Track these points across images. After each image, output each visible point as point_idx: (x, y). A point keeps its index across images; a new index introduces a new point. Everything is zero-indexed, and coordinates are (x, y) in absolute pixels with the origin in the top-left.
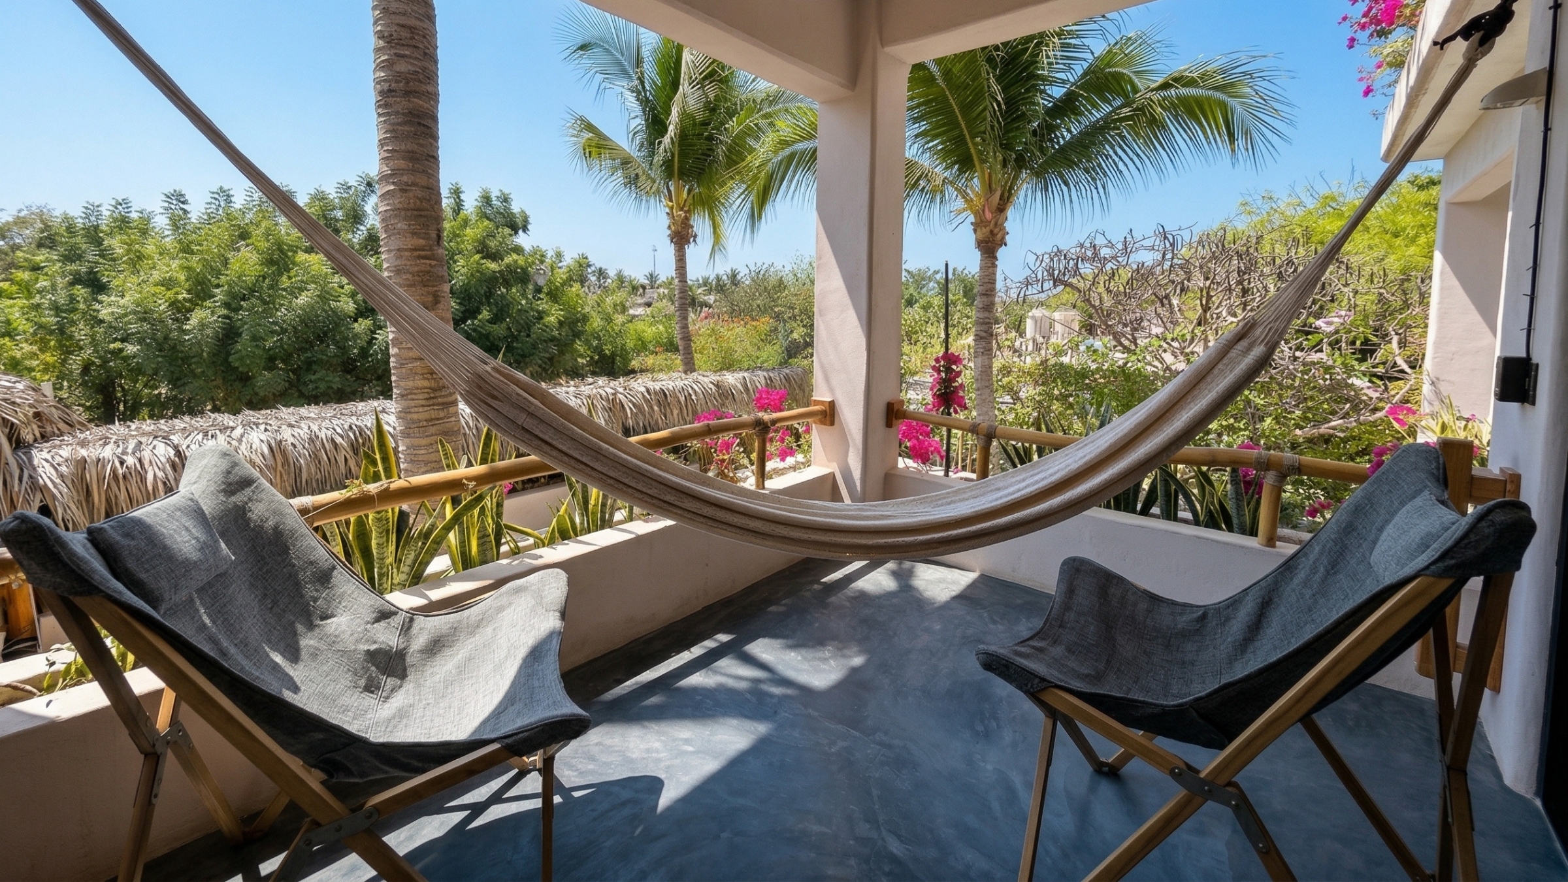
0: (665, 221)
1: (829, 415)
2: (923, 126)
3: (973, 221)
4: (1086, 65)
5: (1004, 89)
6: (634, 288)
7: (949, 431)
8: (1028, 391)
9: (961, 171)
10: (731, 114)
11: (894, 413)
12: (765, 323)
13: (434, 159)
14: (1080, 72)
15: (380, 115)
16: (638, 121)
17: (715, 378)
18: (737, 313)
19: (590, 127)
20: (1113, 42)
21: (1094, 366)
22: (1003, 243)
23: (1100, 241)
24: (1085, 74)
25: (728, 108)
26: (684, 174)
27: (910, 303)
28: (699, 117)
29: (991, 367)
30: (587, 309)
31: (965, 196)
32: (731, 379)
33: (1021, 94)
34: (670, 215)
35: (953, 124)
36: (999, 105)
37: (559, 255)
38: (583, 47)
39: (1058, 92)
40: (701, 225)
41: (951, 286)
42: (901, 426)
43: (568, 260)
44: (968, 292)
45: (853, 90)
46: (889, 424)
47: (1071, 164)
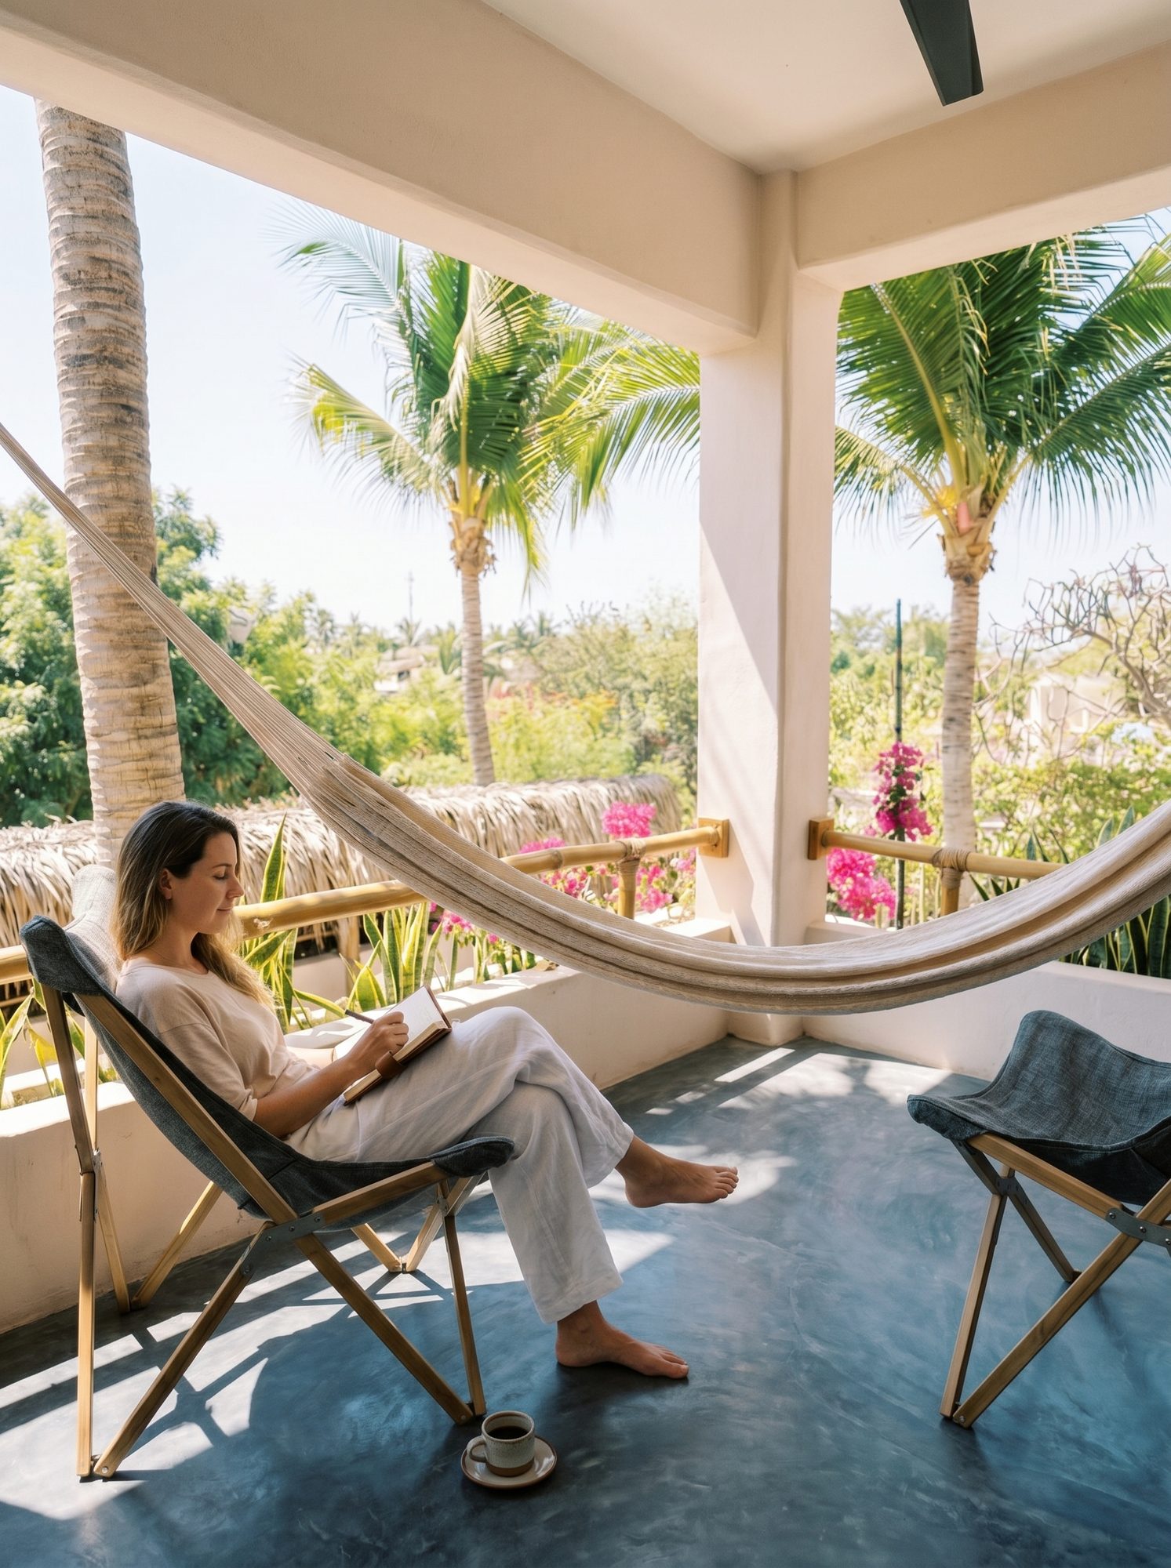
0: (446, 535)
1: (721, 842)
2: (860, 377)
3: (942, 532)
4: (1117, 277)
5: (988, 319)
6: (382, 647)
7: (902, 864)
8: (1029, 810)
9: (922, 451)
10: (549, 354)
11: (818, 838)
12: (598, 703)
13: (142, 457)
14: (1110, 290)
15: (66, 395)
16: (402, 372)
17: (529, 793)
18: (553, 687)
19: (324, 381)
20: (1160, 238)
21: (1135, 768)
22: (987, 567)
23: (1144, 564)
24: (1119, 290)
25: (543, 348)
26: (475, 458)
27: (843, 663)
28: (501, 365)
29: (968, 771)
30: (313, 680)
31: (926, 490)
32: (555, 795)
33: (1013, 325)
34: (455, 525)
35: (907, 373)
36: (981, 345)
37: (269, 595)
38: (308, 250)
39: (1073, 322)
40: (503, 541)
41: (907, 637)
42: (829, 860)
43: (283, 599)
44: (933, 644)
45: (755, 336)
46: (811, 854)
47: (1094, 441)
